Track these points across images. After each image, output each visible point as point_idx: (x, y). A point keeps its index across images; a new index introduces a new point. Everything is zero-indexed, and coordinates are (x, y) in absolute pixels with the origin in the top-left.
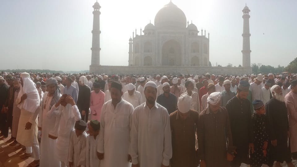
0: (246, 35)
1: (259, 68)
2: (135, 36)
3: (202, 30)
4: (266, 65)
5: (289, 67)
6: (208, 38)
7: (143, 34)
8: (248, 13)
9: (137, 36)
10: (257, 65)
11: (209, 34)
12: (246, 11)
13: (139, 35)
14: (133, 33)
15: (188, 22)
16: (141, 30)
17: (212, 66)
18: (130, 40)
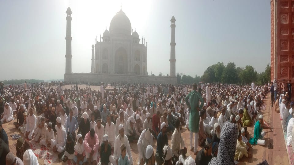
0: (173, 44)
1: (181, 78)
2: (96, 43)
3: (142, 39)
4: (187, 75)
5: (204, 76)
6: (146, 46)
7: (102, 41)
8: (174, 22)
9: (97, 42)
10: (180, 74)
11: (147, 42)
12: (173, 20)
13: (99, 41)
14: (95, 39)
15: (133, 30)
16: (100, 36)
17: (148, 75)
18: (93, 46)
